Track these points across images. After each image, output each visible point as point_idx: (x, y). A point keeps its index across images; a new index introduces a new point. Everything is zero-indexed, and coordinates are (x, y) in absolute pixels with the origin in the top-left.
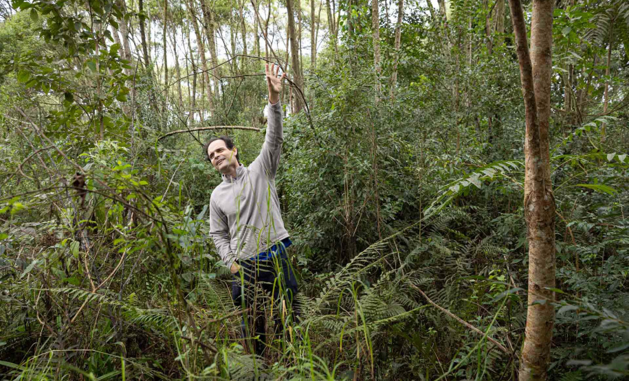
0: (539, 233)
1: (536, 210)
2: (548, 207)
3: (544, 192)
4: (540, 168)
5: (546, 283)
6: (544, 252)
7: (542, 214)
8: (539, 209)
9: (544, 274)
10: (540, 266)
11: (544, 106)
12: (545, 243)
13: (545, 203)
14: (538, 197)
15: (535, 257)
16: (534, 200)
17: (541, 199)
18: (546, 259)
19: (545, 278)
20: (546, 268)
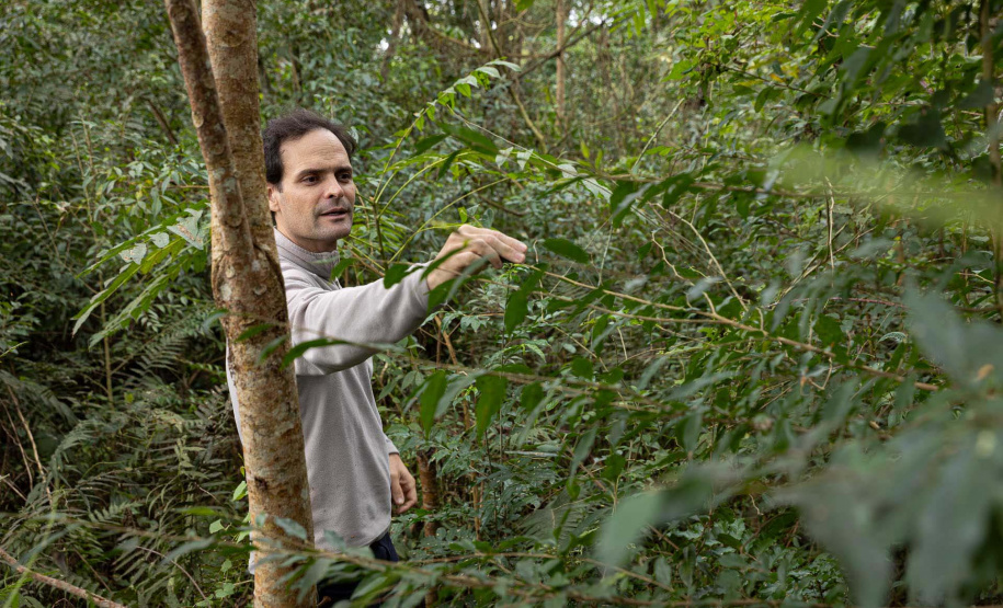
0: (250, 351)
1: (236, 298)
2: (264, 289)
3: (251, 251)
4: (231, 194)
5: (282, 471)
6: (267, 396)
7: (250, 306)
8: (244, 293)
9: (272, 450)
10: (262, 431)
11: (239, 39)
12: (267, 376)
13: (254, 279)
14: (239, 266)
15: (249, 413)
16: (230, 273)
17: (246, 269)
18: (275, 413)
19: (277, 460)
20: (277, 434)
